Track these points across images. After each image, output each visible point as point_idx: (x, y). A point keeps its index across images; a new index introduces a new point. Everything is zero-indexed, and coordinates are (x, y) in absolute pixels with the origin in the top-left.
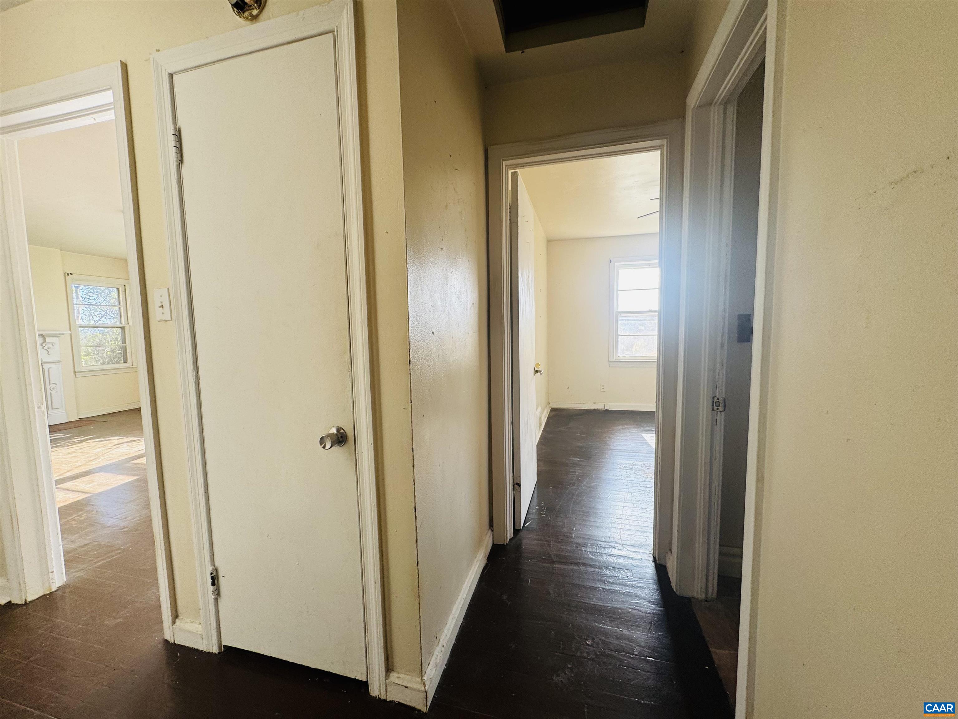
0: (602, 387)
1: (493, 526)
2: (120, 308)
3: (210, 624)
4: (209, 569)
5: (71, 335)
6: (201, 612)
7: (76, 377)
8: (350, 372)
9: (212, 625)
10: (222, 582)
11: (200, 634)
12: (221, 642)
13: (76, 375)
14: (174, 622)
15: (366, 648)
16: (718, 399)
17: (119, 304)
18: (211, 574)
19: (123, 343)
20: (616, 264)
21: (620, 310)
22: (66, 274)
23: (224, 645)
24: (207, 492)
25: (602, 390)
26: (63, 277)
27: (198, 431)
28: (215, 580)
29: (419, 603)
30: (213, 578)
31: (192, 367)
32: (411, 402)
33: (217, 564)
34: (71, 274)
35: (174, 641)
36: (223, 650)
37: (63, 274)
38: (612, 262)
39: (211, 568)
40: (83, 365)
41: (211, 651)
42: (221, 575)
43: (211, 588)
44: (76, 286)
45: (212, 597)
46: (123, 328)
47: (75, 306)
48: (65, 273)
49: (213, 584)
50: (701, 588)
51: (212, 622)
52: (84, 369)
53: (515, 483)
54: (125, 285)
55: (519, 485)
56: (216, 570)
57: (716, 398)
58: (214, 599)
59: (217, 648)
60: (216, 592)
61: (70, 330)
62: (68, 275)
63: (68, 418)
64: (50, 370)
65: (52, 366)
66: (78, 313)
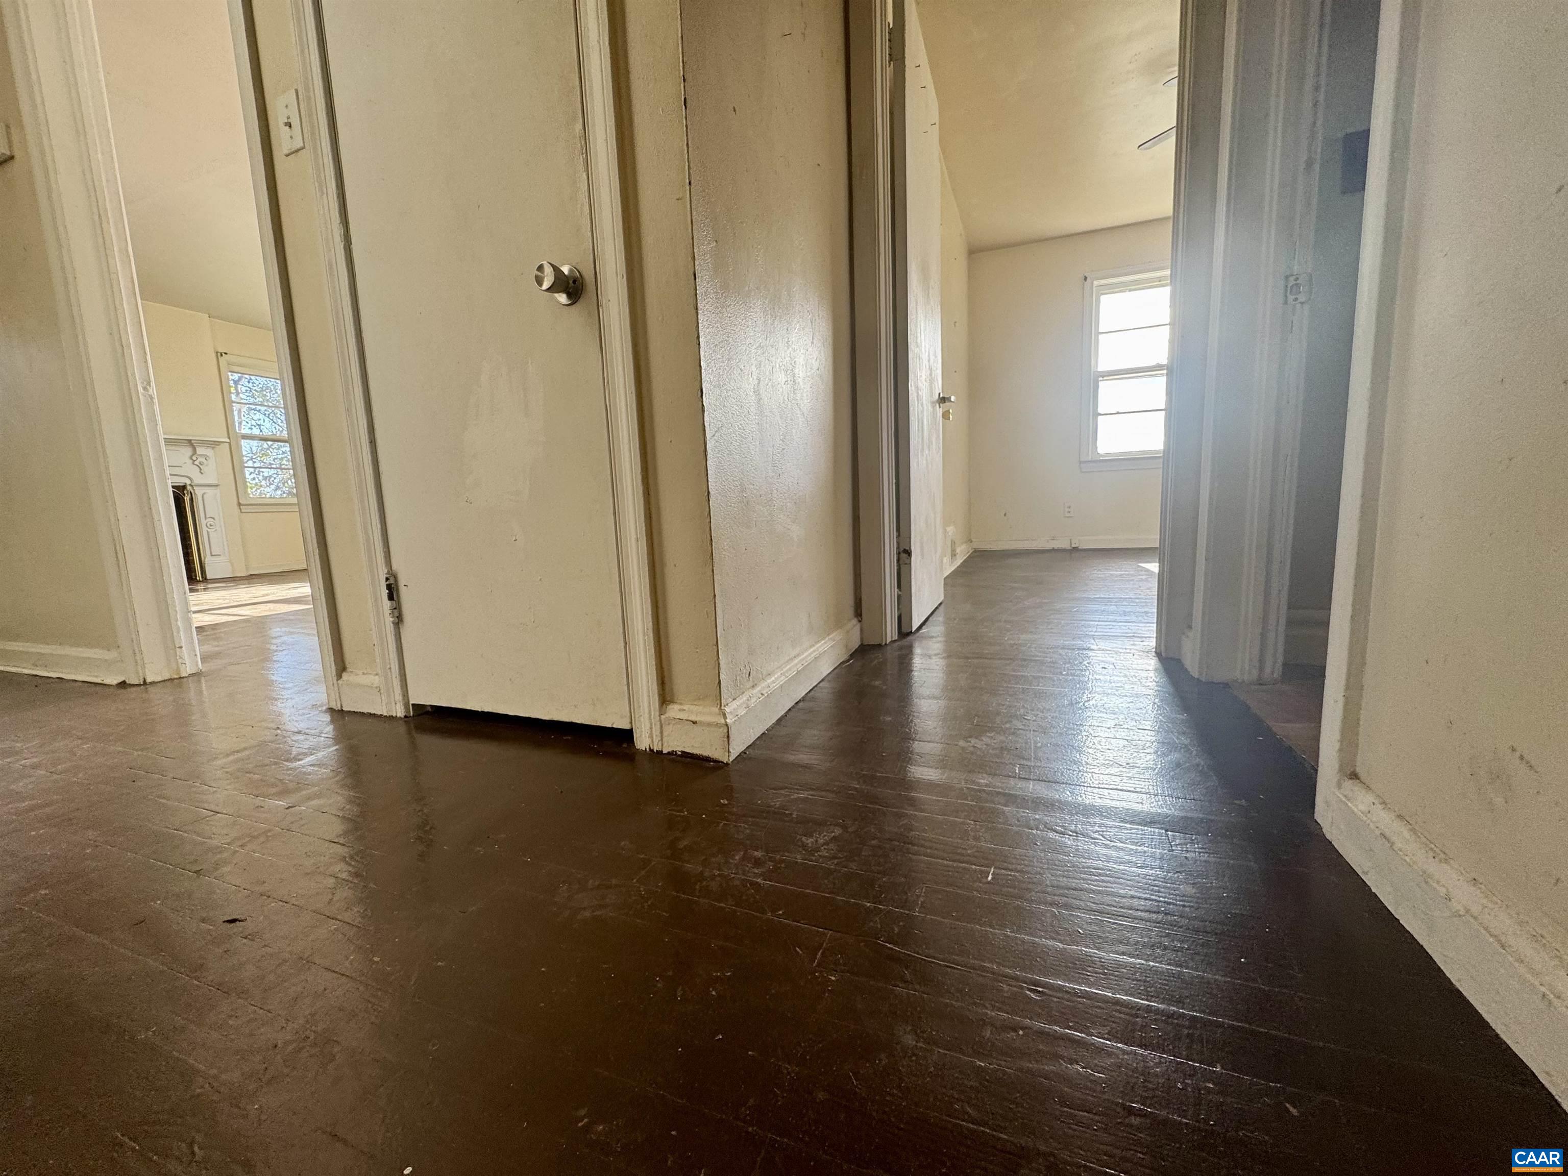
0: (1067, 510)
1: (861, 615)
3: (390, 668)
4: (382, 573)
5: (230, 446)
6: (376, 648)
7: (241, 512)
8: (584, 155)
9: (393, 670)
10: (405, 594)
11: (376, 688)
12: (408, 700)
13: (240, 509)
14: (339, 676)
15: (627, 668)
16: (1297, 279)
18: (387, 579)
20: (1096, 283)
21: (1101, 368)
22: (219, 354)
23: (413, 705)
24: (373, 442)
25: (1067, 515)
26: (214, 359)
27: (353, 333)
28: (393, 592)
29: (713, 570)
30: (389, 587)
31: (338, 220)
32: (690, 183)
33: (395, 567)
34: (226, 353)
35: (342, 707)
36: (412, 714)
37: (214, 355)
38: (1088, 280)
39: (386, 571)
40: (252, 493)
41: (394, 715)
42: (402, 583)
43: (387, 604)
45: (389, 620)
47: (234, 404)
48: (217, 353)
49: (391, 597)
50: (1251, 660)
51: (392, 666)
52: (253, 501)
53: (902, 549)
55: (908, 553)
56: (395, 577)
57: (1292, 279)
58: (393, 623)
59: (403, 708)
60: (396, 614)
61: (229, 438)
62: (222, 355)
63: (233, 572)
64: (205, 496)
65: (207, 491)
66: (240, 417)
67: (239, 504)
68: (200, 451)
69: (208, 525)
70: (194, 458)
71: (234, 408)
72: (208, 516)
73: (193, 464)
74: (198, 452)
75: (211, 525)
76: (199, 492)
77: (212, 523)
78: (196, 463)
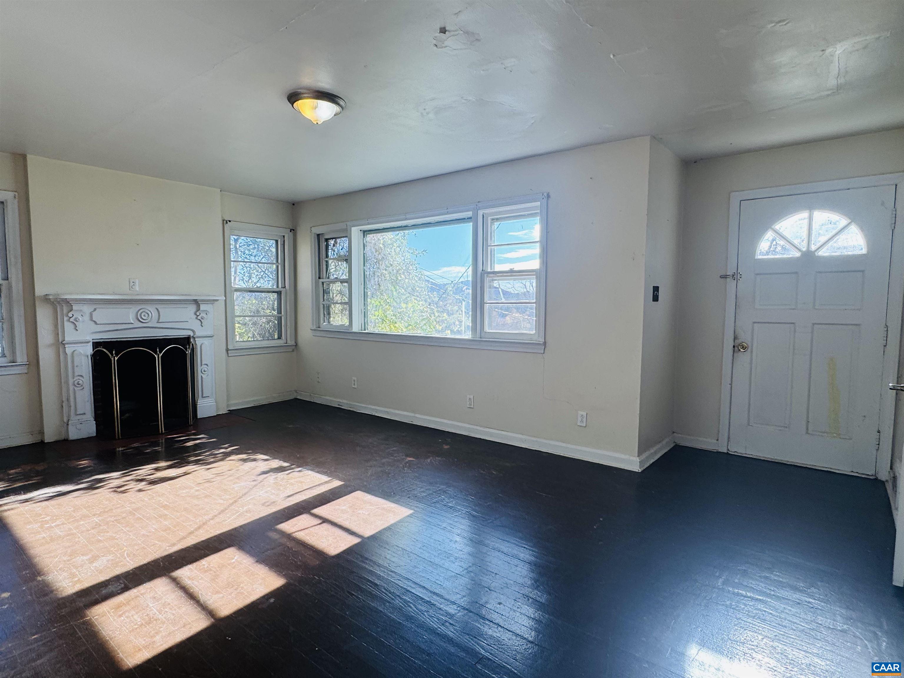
2: (277, 267)
5: (225, 300)
7: (228, 356)
13: (228, 353)
17: (277, 261)
19: (278, 314)
22: (225, 222)
26: (221, 225)
34: (230, 221)
37: (221, 222)
40: (238, 339)
44: (236, 238)
46: (279, 293)
47: (232, 263)
48: (223, 220)
52: (238, 346)
54: (284, 236)
61: (225, 296)
62: (227, 223)
63: (218, 409)
64: (203, 346)
65: (205, 341)
66: (235, 273)
67: (227, 350)
68: (203, 307)
69: (203, 371)
70: (198, 314)
71: (232, 265)
72: (203, 363)
73: (197, 318)
74: (201, 309)
75: (204, 371)
76: (199, 342)
77: (206, 369)
78: (199, 318)
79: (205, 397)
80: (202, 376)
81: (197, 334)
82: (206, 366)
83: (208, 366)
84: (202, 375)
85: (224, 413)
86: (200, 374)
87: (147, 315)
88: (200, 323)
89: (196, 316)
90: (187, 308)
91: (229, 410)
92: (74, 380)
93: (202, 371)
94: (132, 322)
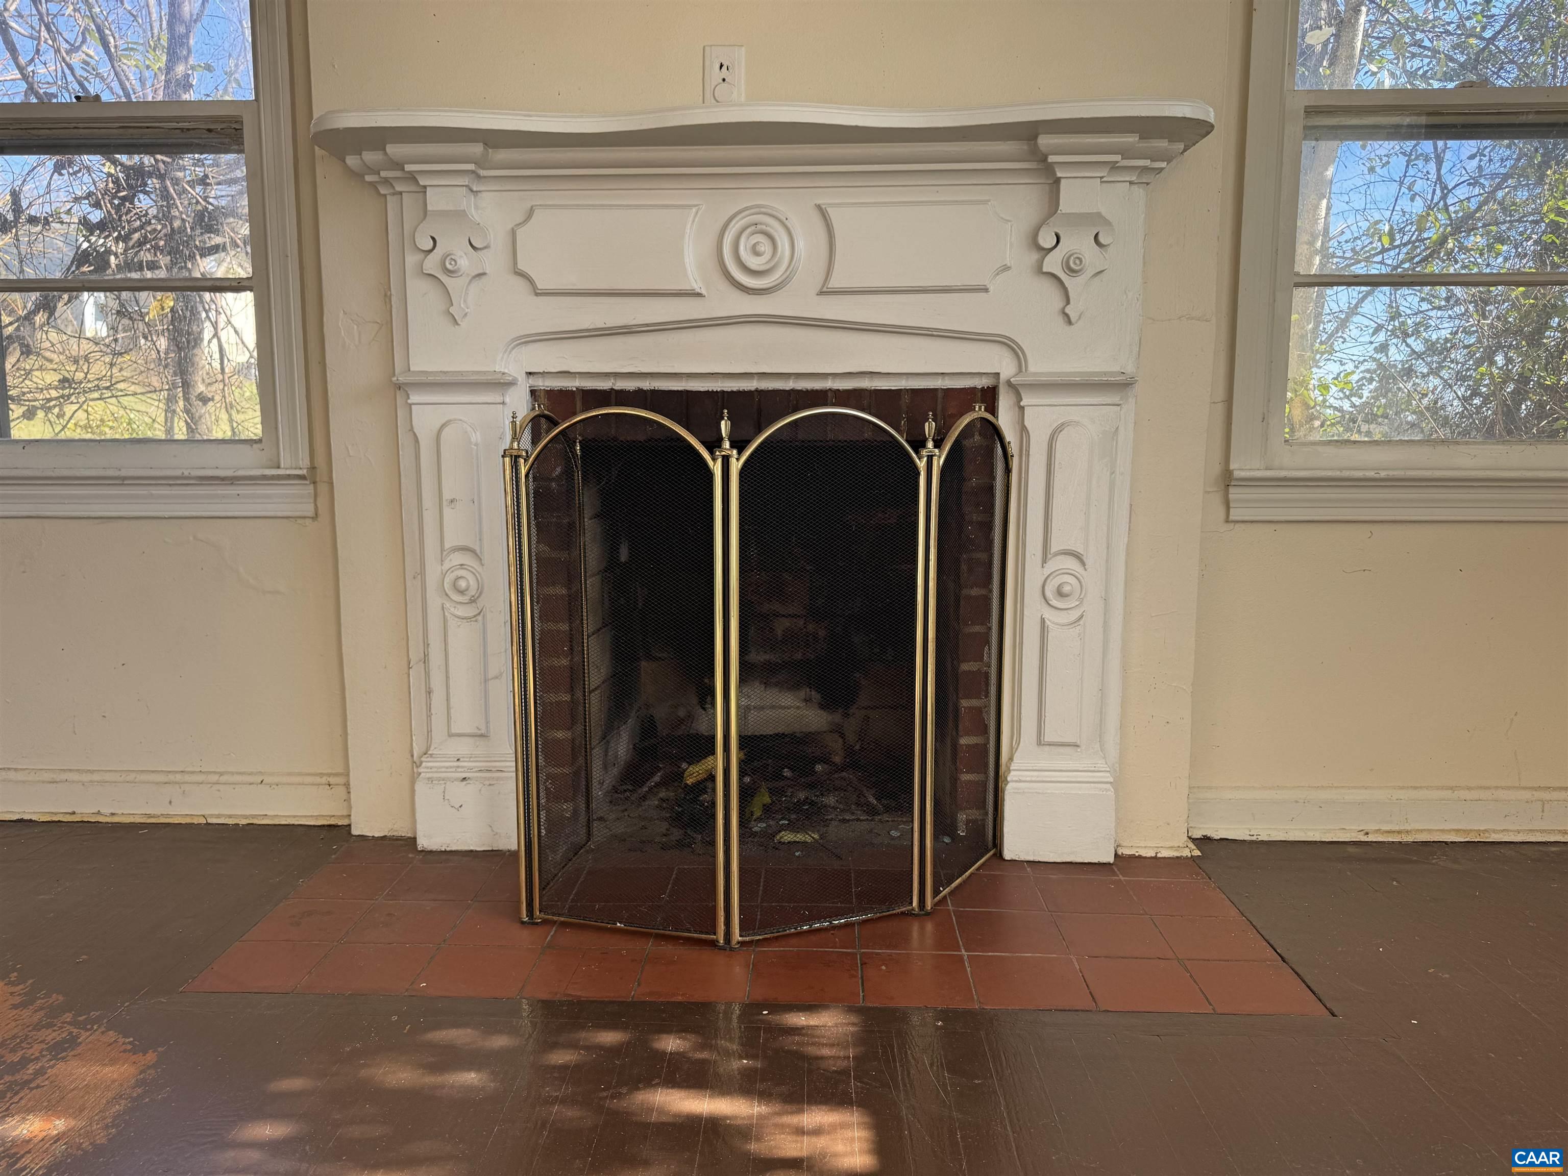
7: (1228, 517)
13: (1227, 502)
63: (1124, 823)
64: (1062, 444)
65: (1078, 414)
67: (1227, 480)
68: (1075, 196)
69: (1051, 589)
70: (1047, 240)
72: (1055, 547)
73: (1038, 267)
74: (1065, 206)
75: (1060, 594)
76: (1043, 412)
77: (1071, 584)
78: (1053, 263)
79: (1050, 744)
80: (1043, 621)
81: (1032, 369)
82: (1071, 564)
83: (1083, 564)
84: (1048, 614)
85: (1164, 854)
86: (1033, 609)
87: (765, 246)
88: (1055, 300)
89: (1035, 256)
90: (985, 202)
91: (1203, 842)
92: (447, 565)
93: (1049, 594)
94: (697, 286)
